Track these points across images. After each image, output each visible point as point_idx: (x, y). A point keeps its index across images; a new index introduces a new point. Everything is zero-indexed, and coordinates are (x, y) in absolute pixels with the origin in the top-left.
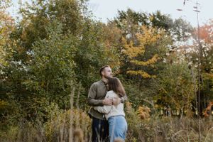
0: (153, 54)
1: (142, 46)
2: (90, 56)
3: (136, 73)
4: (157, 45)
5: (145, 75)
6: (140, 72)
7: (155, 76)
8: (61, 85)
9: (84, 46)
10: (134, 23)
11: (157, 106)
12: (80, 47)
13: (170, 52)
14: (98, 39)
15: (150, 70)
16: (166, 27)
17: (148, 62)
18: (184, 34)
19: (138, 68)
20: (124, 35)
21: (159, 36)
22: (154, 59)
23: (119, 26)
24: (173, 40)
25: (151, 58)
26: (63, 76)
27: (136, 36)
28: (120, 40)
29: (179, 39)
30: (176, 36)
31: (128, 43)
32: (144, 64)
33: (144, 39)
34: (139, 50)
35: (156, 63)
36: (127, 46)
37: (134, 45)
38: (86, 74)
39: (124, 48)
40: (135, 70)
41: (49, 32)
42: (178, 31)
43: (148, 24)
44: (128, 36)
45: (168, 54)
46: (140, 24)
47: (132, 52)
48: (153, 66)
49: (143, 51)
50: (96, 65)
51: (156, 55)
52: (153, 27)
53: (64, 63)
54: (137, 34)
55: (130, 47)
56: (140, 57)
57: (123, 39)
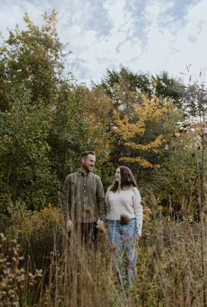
0: (157, 135)
1: (141, 123)
2: (68, 137)
3: (133, 160)
4: (163, 121)
5: (145, 163)
6: (138, 159)
7: (158, 166)
8: (29, 177)
9: (61, 121)
10: (130, 89)
11: (161, 208)
12: (55, 123)
13: (181, 131)
14: (80, 112)
15: (152, 157)
16: (175, 96)
17: (149, 146)
18: (200, 107)
19: (135, 154)
20: (117, 105)
21: (165, 110)
22: (157, 142)
23: (109, 93)
24: (186, 115)
25: (153, 140)
26: (32, 163)
27: (132, 108)
28: (111, 113)
29: (193, 113)
30: (189, 109)
31: (122, 118)
32: (144, 147)
33: (144, 113)
34: (138, 128)
35: (162, 147)
36: (120, 122)
37: (130, 122)
38: (63, 161)
39: (115, 125)
40: (131, 157)
41: (12, 101)
42: (192, 103)
43: (150, 91)
44: (122, 108)
45: (178, 134)
46: (138, 90)
47: (127, 130)
48: (156, 151)
49: (143, 130)
50: (76, 148)
51: (161, 136)
52: (158, 96)
53: (34, 145)
54: (135, 105)
55: (124, 123)
56: (138, 139)
57: (115, 112)
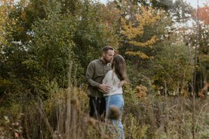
0: (152, 36)
1: (141, 27)
2: (88, 37)
3: (135, 54)
4: (156, 26)
5: (143, 56)
6: (138, 53)
7: (153, 57)
8: (61, 65)
9: (83, 26)
10: (134, 3)
11: (154, 86)
12: (79, 28)
13: (169, 33)
14: (97, 20)
15: (148, 51)
16: (166, 8)
17: (146, 43)
18: (183, 15)
19: (136, 49)
20: (124, 16)
21: (158, 17)
22: (153, 40)
23: (118, 7)
24: (173, 22)
25: (150, 39)
26: (63, 56)
27: (135, 17)
28: (120, 20)
29: (178, 20)
30: (175, 17)
31: (127, 24)
32: (143, 45)
33: (143, 20)
34: (138, 31)
35: (154, 44)
36: (126, 27)
37: (132, 26)
38: (85, 55)
39: (123, 29)
40: (134, 51)
41: (48, 12)
42: (178, 13)
43: (148, 5)
44: (128, 17)
45: (167, 36)
46: (140, 5)
47: (131, 32)
48: (151, 47)
49: (142, 32)
50: (94, 45)
51: (155, 36)
52: (153, 8)
53: (64, 43)
54: (137, 15)
55: (129, 28)
56: (138, 38)
57: (122, 20)
